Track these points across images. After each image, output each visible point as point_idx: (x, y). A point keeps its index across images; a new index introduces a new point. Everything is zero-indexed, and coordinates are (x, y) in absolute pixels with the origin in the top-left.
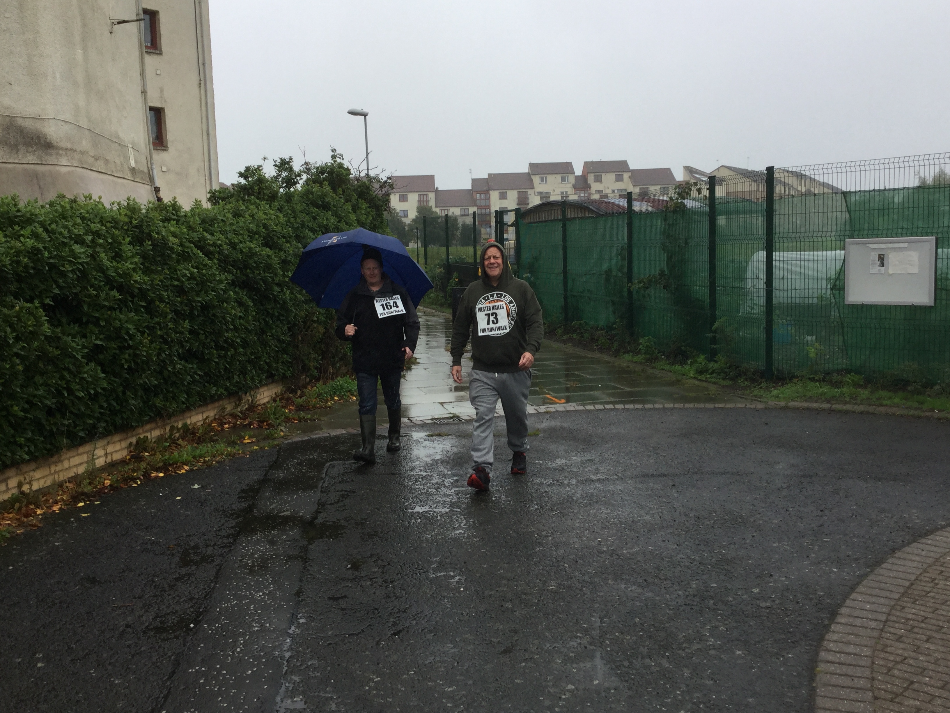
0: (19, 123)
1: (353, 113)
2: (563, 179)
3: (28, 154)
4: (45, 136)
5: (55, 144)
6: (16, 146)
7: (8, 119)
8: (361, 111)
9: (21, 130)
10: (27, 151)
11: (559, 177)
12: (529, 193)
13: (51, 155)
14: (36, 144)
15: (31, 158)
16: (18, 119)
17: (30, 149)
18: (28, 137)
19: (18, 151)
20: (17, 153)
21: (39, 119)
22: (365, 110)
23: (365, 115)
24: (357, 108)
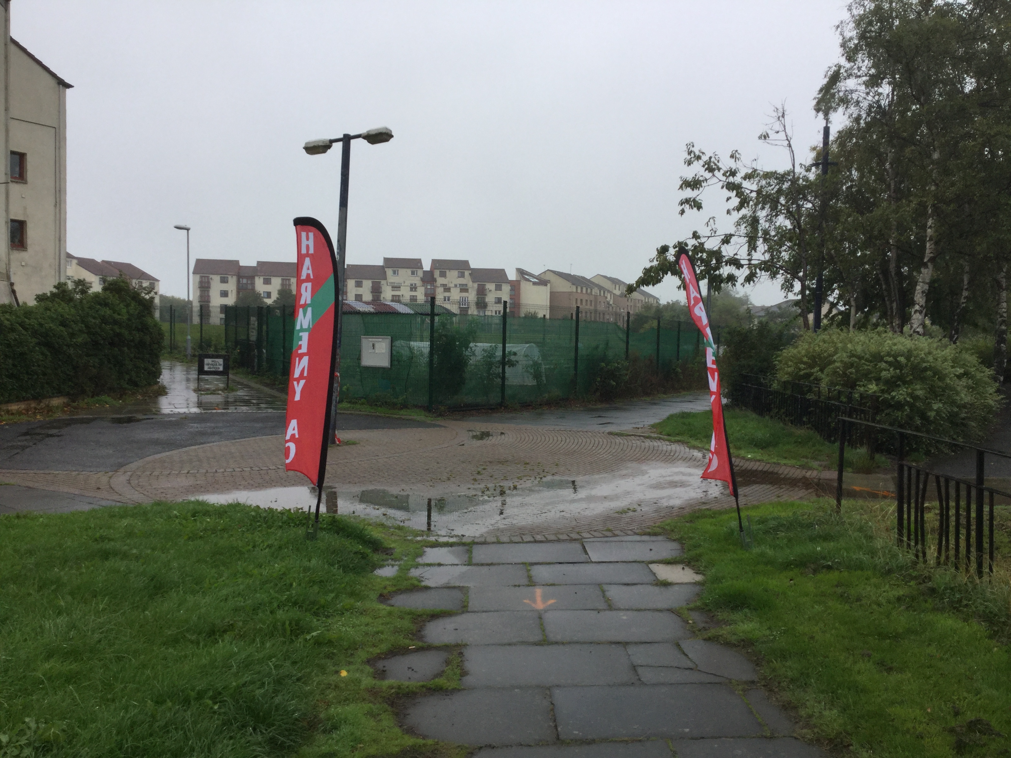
1: (178, 227)
2: (413, 273)
8: (185, 227)
11: (409, 271)
12: (382, 283)
22: (188, 226)
23: (188, 230)
24: (182, 224)
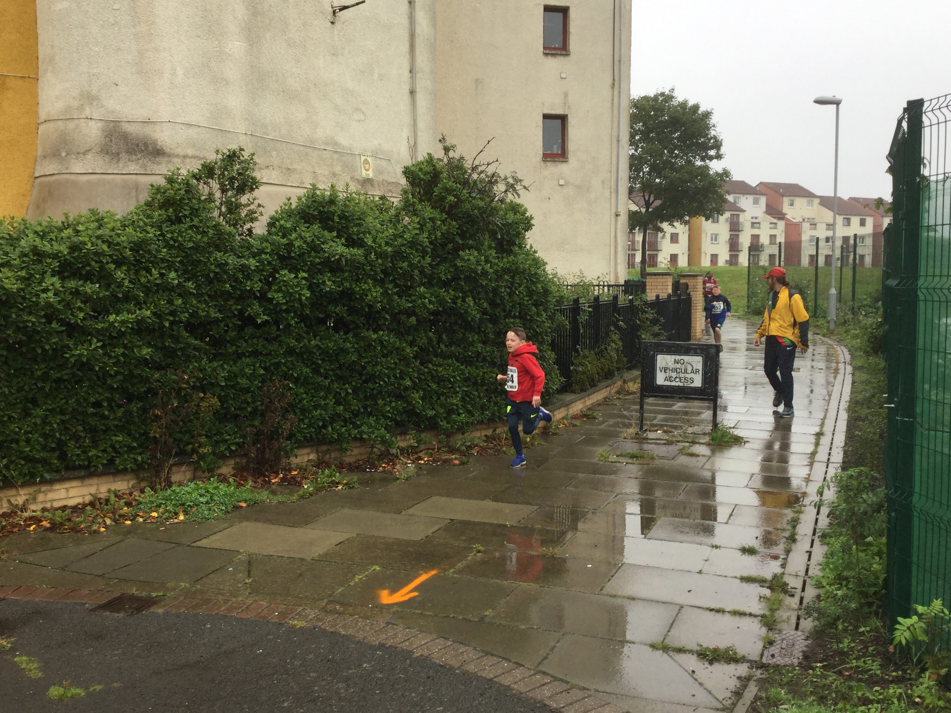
0: (123, 128)
1: (820, 102)
3: (130, 163)
4: (155, 143)
5: (168, 150)
6: (118, 154)
7: (112, 125)
8: (834, 99)
9: (125, 137)
10: (129, 160)
13: (159, 163)
14: (142, 151)
15: (133, 168)
16: (123, 124)
17: (134, 157)
18: (132, 144)
19: (119, 160)
20: (118, 162)
21: (148, 122)
22: (838, 97)
23: (837, 103)
24: (828, 95)
